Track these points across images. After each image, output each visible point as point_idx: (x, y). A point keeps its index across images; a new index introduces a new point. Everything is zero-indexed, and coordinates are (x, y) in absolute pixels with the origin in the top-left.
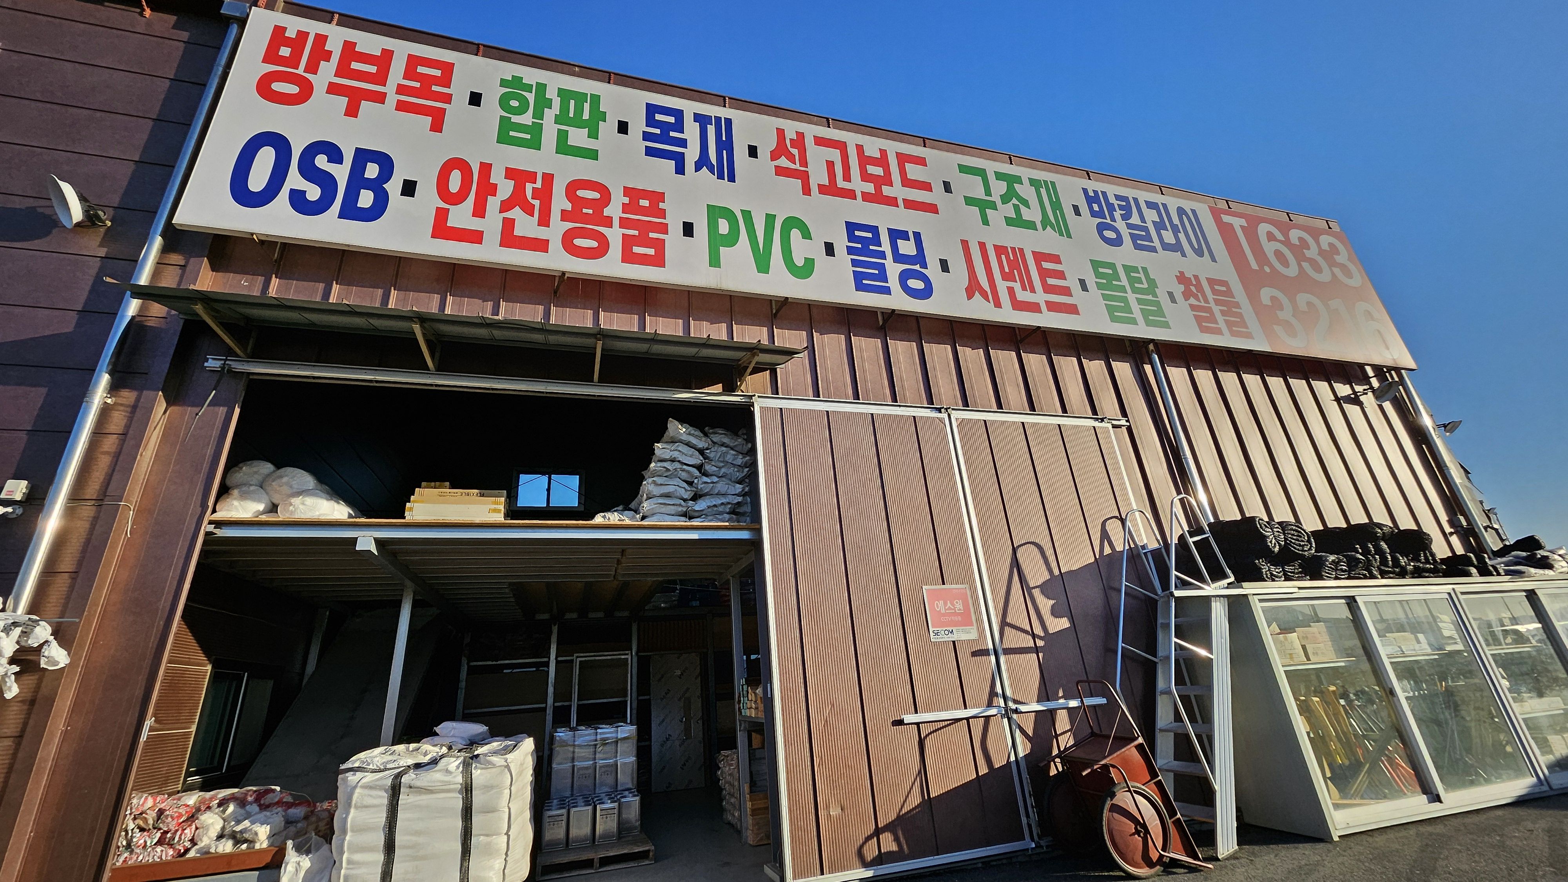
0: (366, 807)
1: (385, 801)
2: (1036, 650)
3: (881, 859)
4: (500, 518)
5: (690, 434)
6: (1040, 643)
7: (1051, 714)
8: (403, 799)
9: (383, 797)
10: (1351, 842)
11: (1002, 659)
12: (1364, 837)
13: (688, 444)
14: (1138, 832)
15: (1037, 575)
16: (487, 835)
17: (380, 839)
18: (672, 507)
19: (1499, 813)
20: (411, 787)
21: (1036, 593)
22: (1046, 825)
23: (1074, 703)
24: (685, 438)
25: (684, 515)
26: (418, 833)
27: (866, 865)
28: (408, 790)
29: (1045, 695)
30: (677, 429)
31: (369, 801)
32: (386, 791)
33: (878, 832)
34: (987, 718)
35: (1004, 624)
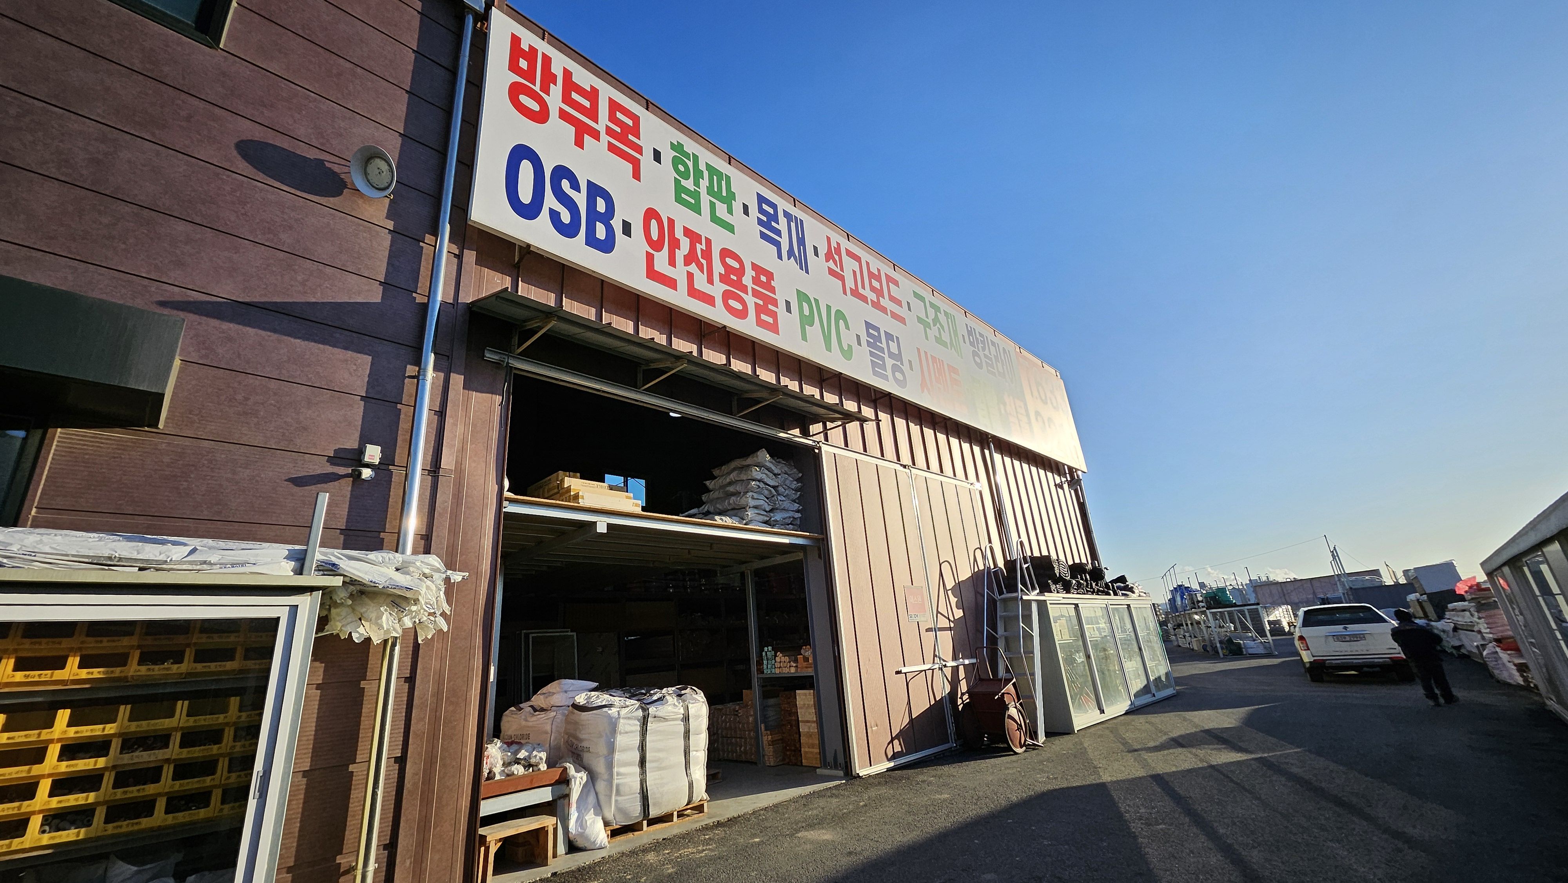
0: (626, 733)
1: (638, 728)
2: (950, 629)
3: (895, 756)
4: (638, 510)
5: (771, 462)
6: (952, 625)
7: (957, 667)
8: (650, 726)
9: (637, 725)
10: (1082, 733)
11: (938, 633)
12: (1083, 731)
13: (769, 469)
14: (1018, 729)
15: (950, 584)
16: (697, 751)
17: (636, 756)
18: (762, 517)
19: (1122, 718)
20: (655, 717)
21: (950, 592)
22: (959, 733)
23: (967, 662)
24: (768, 464)
25: (766, 522)
26: (659, 750)
27: (889, 760)
28: (652, 720)
29: (955, 658)
30: (764, 456)
31: (628, 728)
32: (638, 720)
33: (892, 741)
34: (933, 670)
35: (938, 612)
